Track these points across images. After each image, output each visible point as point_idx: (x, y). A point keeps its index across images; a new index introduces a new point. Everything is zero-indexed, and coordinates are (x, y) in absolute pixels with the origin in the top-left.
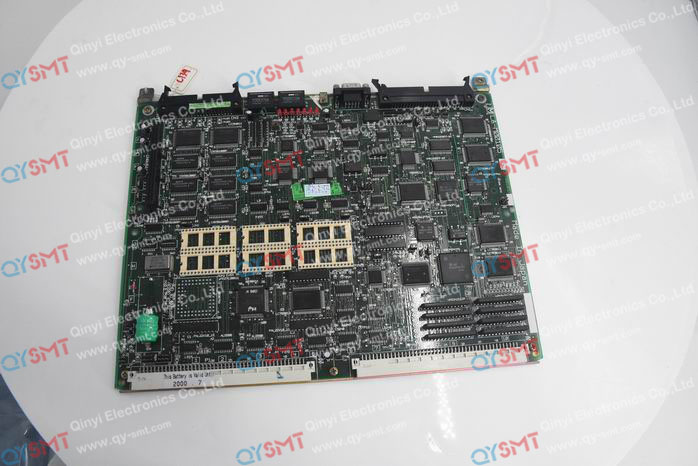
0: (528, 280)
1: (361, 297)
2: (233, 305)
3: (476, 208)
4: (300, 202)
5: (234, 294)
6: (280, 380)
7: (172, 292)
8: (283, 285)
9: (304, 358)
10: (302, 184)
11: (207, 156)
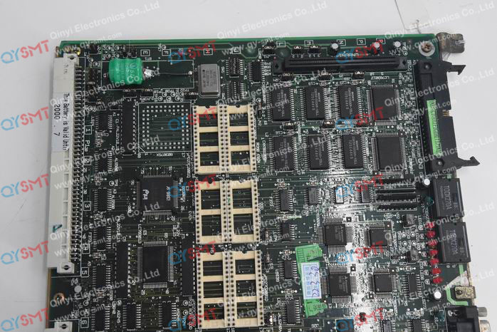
2: (154, 172)
4: (293, 256)
5: (168, 172)
6: (51, 229)
7: (173, 99)
8: (177, 234)
9: (79, 260)
10: (320, 259)
11: (359, 130)
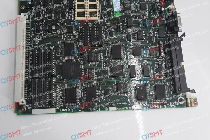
0: (63, 112)
1: (59, 23)
3: (107, 87)
